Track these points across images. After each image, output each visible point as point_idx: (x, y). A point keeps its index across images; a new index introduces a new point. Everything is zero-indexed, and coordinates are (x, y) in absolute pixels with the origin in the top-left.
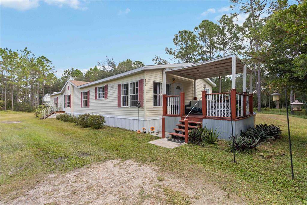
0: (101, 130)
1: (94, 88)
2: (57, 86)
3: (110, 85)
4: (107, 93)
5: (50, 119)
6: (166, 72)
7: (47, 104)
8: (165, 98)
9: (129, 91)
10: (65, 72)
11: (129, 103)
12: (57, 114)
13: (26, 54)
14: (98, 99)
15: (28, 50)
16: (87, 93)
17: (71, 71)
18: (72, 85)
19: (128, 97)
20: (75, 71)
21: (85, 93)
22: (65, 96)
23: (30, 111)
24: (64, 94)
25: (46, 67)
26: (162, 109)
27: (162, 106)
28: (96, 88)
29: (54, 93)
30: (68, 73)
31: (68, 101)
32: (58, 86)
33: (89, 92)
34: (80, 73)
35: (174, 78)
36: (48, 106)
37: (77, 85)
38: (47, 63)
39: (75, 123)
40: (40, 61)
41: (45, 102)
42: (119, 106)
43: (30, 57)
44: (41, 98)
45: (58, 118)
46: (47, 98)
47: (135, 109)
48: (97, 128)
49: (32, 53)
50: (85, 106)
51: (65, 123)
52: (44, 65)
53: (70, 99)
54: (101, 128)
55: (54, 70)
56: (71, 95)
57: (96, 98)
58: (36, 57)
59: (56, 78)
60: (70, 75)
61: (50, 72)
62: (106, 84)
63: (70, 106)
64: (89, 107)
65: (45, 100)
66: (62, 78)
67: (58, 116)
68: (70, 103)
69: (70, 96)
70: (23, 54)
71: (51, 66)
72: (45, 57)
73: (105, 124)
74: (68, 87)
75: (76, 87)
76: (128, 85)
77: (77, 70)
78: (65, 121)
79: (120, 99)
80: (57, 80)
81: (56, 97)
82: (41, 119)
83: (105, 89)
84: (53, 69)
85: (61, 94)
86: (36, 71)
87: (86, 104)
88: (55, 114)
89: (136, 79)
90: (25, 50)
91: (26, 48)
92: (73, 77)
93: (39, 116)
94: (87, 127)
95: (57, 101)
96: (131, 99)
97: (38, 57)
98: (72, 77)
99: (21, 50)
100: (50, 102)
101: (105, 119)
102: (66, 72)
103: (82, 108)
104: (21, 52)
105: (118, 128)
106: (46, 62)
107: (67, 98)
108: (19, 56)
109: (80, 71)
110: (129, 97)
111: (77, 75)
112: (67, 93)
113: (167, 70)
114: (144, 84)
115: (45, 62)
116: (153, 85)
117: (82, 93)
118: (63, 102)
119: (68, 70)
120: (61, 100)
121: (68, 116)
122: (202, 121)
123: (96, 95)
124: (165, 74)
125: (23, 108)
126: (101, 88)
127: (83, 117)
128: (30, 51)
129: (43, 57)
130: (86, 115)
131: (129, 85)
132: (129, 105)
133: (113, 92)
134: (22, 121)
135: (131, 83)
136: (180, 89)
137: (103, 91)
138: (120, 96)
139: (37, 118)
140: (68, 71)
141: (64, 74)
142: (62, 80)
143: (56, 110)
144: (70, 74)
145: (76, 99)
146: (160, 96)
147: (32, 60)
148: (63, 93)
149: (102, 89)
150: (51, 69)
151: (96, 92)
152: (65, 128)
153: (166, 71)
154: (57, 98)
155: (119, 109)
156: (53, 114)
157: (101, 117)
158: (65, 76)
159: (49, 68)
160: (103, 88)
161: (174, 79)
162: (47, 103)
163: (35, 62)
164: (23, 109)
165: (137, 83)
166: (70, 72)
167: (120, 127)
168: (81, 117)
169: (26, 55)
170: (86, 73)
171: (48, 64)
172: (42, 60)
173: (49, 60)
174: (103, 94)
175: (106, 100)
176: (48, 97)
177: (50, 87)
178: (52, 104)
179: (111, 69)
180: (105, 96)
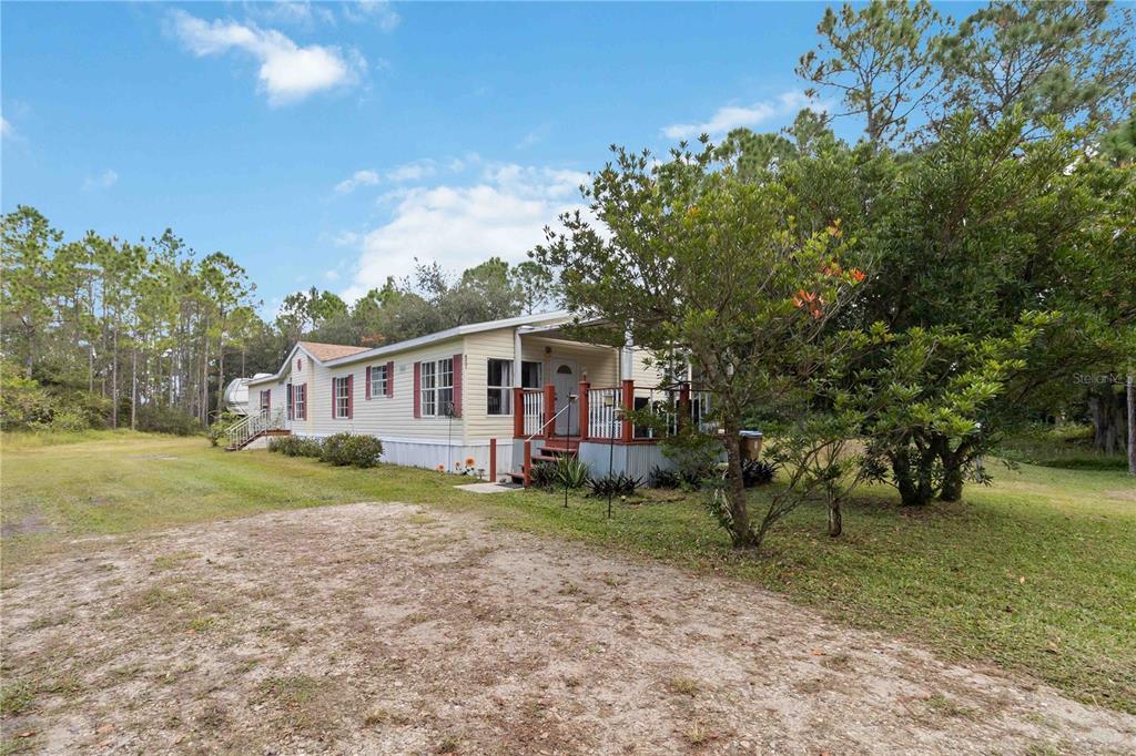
0: (373, 470)
1: (363, 368)
2: (262, 350)
3: (398, 362)
4: (391, 382)
5: (252, 451)
6: (520, 335)
7: (237, 411)
8: (520, 395)
9: (437, 380)
10: (286, 301)
11: (436, 409)
12: (269, 437)
13: (168, 250)
14: (372, 396)
15: (176, 235)
16: (348, 381)
17: (309, 297)
18: (309, 357)
19: (433, 392)
20: (321, 297)
21: (342, 380)
22: (289, 385)
23: (183, 432)
24: (287, 382)
25: (231, 289)
26: (512, 422)
27: (512, 415)
28: (368, 369)
29: (260, 377)
30: (297, 304)
31: (298, 400)
32: (267, 350)
33: (351, 377)
34: (338, 304)
35: (548, 345)
36: (243, 416)
37: (323, 358)
38: (233, 274)
39: (316, 456)
40: (211, 271)
41: (231, 404)
42: (417, 414)
43: (180, 259)
44: (213, 388)
45: (273, 449)
46: (239, 392)
47: (445, 421)
48: (363, 466)
49: (187, 247)
50: (342, 415)
51: (292, 459)
52: (224, 282)
53: (303, 397)
54: (372, 466)
55: (253, 299)
56: (305, 385)
57: (368, 394)
58: (198, 259)
59: (261, 323)
60: (305, 314)
61: (242, 303)
62: (389, 360)
63: (303, 415)
64: (351, 418)
65: (232, 400)
66: (279, 322)
67: (272, 443)
68: (303, 406)
69: (303, 388)
70: (159, 251)
71: (246, 284)
72: (225, 254)
73: (382, 459)
74: (299, 362)
75: (319, 362)
76: (433, 364)
77: (326, 295)
78: (292, 454)
79: (419, 398)
80: (261, 330)
81: (265, 389)
82: (227, 450)
83: (387, 371)
84: (251, 293)
85: (281, 381)
86: (200, 303)
87: (346, 410)
88: (263, 438)
89: (447, 353)
90: (166, 238)
91: (169, 231)
92: (314, 317)
93: (221, 442)
94: (342, 465)
95: (268, 401)
96: (440, 399)
97: (205, 257)
98: (311, 319)
99: (154, 239)
100: (246, 403)
101: (384, 445)
102: (291, 301)
103: (334, 422)
104: (153, 244)
105: (416, 467)
106: (229, 272)
107: (296, 394)
108: (150, 259)
109: (338, 299)
110: (436, 394)
111: (328, 311)
112: (297, 378)
113: (524, 330)
114: (464, 366)
115: (226, 272)
116: (486, 367)
117: (334, 379)
118: (286, 405)
119: (300, 295)
120: (279, 398)
121: (298, 441)
122: (577, 447)
123: (368, 386)
124: (518, 339)
125: (162, 421)
126: (379, 368)
127: (333, 443)
128: (181, 240)
129: (219, 255)
130: (340, 437)
131: (437, 366)
132: (436, 413)
133: (403, 381)
134: (179, 456)
135: (440, 362)
136: (570, 373)
137: (384, 377)
138: (419, 391)
139: (216, 449)
140: (298, 299)
141: (286, 308)
142: (277, 330)
143: (265, 425)
144: (304, 310)
145: (321, 395)
146: (508, 391)
147: (186, 267)
148: (285, 377)
149: (382, 373)
150: (243, 294)
151: (368, 379)
152: (292, 467)
153: (522, 332)
154: (268, 393)
155: (417, 422)
156: (258, 436)
157: (374, 440)
158: (288, 313)
159: (239, 291)
160: (384, 368)
161: (549, 350)
162: (238, 407)
163: (195, 272)
164: (165, 425)
165: (451, 361)
166: (303, 303)
167: (420, 465)
168: (330, 440)
169: (167, 253)
170: (357, 306)
171: (233, 280)
172: (217, 270)
173: (237, 267)
174: (385, 384)
175: (390, 401)
176: (241, 387)
177: (240, 354)
178: (253, 410)
179: (432, 295)
180: (387, 389)
